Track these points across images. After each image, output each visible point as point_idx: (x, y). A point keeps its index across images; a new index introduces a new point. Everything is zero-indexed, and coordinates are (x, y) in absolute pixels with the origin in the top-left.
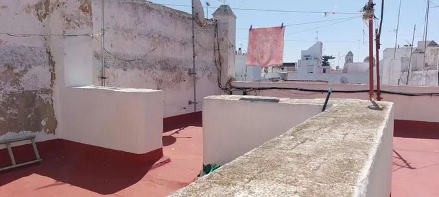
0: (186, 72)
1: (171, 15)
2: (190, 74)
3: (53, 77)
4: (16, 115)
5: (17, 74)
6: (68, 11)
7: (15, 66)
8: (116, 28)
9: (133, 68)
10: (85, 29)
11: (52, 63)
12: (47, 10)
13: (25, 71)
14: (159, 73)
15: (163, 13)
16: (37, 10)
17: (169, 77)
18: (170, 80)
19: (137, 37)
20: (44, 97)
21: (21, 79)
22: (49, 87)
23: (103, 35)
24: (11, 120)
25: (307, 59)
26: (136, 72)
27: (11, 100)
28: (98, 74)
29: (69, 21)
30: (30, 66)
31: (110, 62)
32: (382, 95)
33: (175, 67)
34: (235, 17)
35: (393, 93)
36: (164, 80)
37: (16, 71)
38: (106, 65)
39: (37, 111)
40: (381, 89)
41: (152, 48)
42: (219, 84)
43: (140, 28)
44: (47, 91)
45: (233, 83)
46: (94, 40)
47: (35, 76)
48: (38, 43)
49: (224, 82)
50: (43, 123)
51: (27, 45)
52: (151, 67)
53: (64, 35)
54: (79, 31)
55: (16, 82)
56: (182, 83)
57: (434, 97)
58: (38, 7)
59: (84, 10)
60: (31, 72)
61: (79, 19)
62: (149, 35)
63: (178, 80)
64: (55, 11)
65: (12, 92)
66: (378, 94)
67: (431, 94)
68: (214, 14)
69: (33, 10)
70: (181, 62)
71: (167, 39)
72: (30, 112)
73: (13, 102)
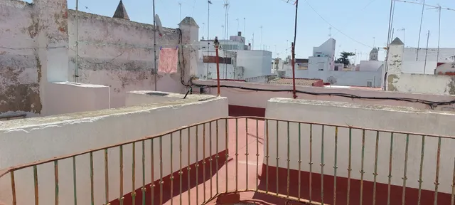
0: (149, 72)
1: (137, 28)
2: (153, 73)
3: (40, 75)
4: (13, 100)
5: (15, 74)
6: (50, 32)
7: (14, 68)
8: (89, 40)
9: (101, 69)
10: (63, 43)
11: (39, 66)
12: (37, 30)
13: (21, 71)
14: (124, 73)
15: (129, 27)
16: (30, 30)
17: (134, 76)
18: (134, 78)
19: (107, 46)
20: (33, 89)
21: (18, 77)
22: (36, 82)
23: (77, 46)
24: (11, 103)
25: (319, 56)
26: (103, 72)
27: (11, 90)
28: (73, 73)
29: (51, 38)
30: (24, 68)
31: (82, 65)
32: (297, 94)
33: (139, 68)
34: (198, 27)
35: (305, 93)
36: (129, 77)
37: (14, 71)
38: (79, 67)
39: (28, 98)
40: (296, 89)
41: (119, 54)
42: (182, 82)
43: (110, 38)
44: (35, 85)
45: (194, 81)
46: (70, 50)
47: (27, 75)
48: (30, 53)
49: (186, 80)
50: (32, 106)
51: (22, 54)
52: (117, 67)
53: (47, 48)
54: (57, 44)
55: (14, 79)
56: (145, 80)
57: (332, 96)
58: (30, 29)
59: (62, 30)
60: (24, 72)
61: (58, 36)
62: (116, 44)
63: (142, 77)
64: (42, 31)
65: (12, 85)
66: (294, 93)
67: (330, 94)
68: (180, 25)
69: (27, 31)
70: (145, 64)
71: (133, 46)
72: (23, 98)
73: (13, 91)
